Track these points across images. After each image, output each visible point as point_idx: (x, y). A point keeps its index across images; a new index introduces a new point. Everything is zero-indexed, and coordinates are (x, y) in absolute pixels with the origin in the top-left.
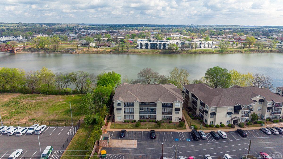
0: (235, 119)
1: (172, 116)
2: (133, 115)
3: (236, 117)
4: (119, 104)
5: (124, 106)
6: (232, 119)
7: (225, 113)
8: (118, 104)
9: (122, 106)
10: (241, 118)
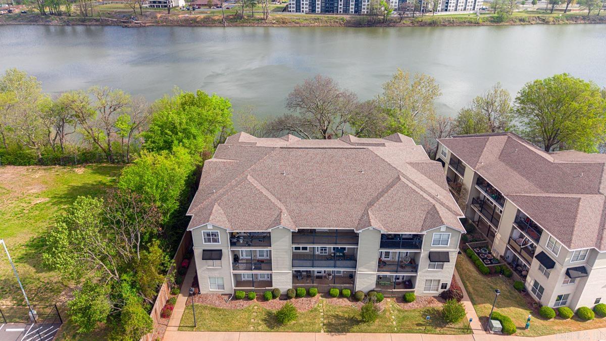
1: (415, 276)
4: (212, 237)
5: (233, 244)
8: (208, 235)
9: (223, 244)
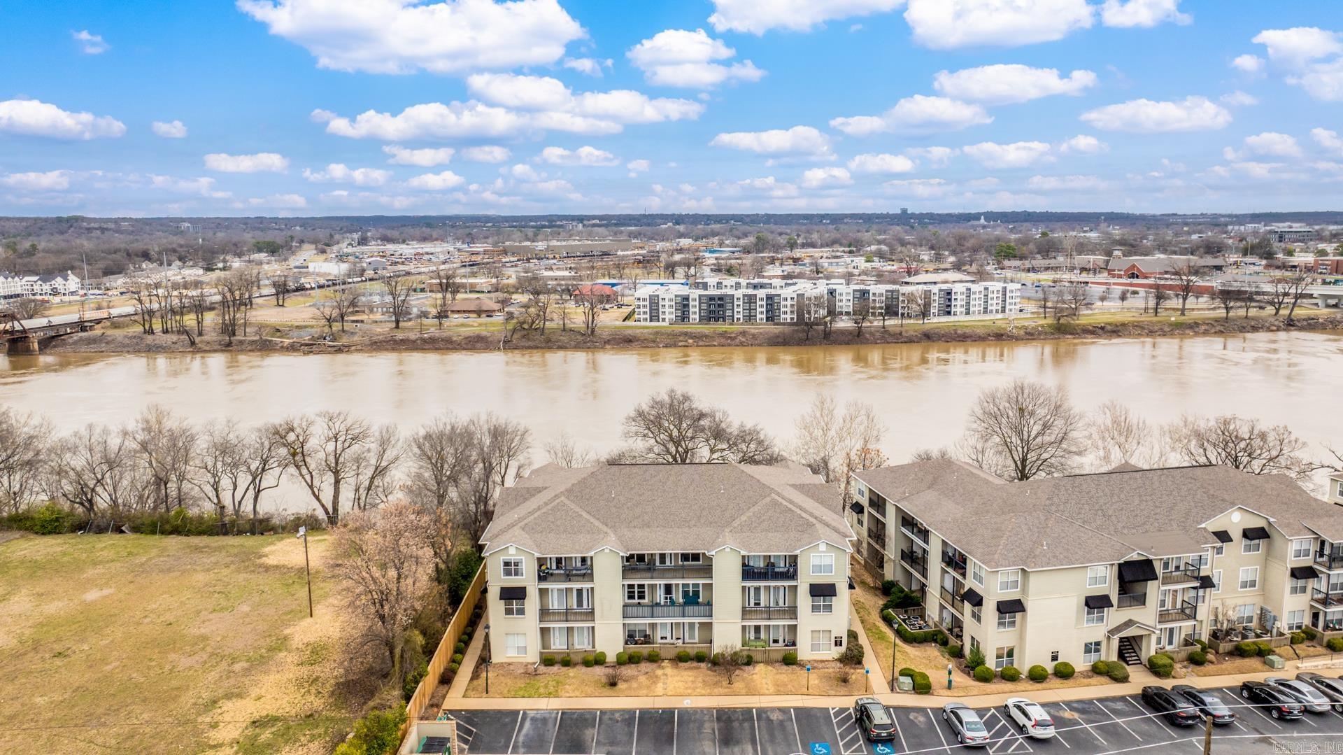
0: (1124, 634)
1: (796, 625)
2: (590, 625)
3: (1129, 623)
4: (513, 567)
6: (1112, 632)
7: (1074, 602)
8: (509, 564)
10: (1159, 626)
